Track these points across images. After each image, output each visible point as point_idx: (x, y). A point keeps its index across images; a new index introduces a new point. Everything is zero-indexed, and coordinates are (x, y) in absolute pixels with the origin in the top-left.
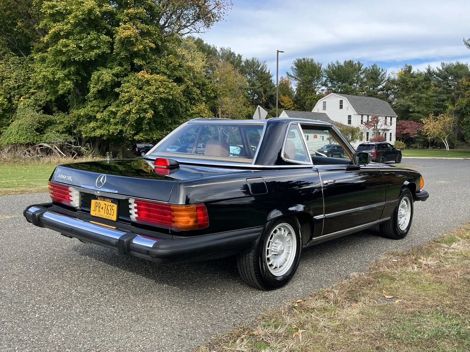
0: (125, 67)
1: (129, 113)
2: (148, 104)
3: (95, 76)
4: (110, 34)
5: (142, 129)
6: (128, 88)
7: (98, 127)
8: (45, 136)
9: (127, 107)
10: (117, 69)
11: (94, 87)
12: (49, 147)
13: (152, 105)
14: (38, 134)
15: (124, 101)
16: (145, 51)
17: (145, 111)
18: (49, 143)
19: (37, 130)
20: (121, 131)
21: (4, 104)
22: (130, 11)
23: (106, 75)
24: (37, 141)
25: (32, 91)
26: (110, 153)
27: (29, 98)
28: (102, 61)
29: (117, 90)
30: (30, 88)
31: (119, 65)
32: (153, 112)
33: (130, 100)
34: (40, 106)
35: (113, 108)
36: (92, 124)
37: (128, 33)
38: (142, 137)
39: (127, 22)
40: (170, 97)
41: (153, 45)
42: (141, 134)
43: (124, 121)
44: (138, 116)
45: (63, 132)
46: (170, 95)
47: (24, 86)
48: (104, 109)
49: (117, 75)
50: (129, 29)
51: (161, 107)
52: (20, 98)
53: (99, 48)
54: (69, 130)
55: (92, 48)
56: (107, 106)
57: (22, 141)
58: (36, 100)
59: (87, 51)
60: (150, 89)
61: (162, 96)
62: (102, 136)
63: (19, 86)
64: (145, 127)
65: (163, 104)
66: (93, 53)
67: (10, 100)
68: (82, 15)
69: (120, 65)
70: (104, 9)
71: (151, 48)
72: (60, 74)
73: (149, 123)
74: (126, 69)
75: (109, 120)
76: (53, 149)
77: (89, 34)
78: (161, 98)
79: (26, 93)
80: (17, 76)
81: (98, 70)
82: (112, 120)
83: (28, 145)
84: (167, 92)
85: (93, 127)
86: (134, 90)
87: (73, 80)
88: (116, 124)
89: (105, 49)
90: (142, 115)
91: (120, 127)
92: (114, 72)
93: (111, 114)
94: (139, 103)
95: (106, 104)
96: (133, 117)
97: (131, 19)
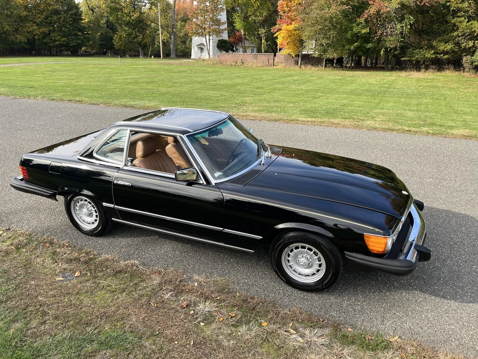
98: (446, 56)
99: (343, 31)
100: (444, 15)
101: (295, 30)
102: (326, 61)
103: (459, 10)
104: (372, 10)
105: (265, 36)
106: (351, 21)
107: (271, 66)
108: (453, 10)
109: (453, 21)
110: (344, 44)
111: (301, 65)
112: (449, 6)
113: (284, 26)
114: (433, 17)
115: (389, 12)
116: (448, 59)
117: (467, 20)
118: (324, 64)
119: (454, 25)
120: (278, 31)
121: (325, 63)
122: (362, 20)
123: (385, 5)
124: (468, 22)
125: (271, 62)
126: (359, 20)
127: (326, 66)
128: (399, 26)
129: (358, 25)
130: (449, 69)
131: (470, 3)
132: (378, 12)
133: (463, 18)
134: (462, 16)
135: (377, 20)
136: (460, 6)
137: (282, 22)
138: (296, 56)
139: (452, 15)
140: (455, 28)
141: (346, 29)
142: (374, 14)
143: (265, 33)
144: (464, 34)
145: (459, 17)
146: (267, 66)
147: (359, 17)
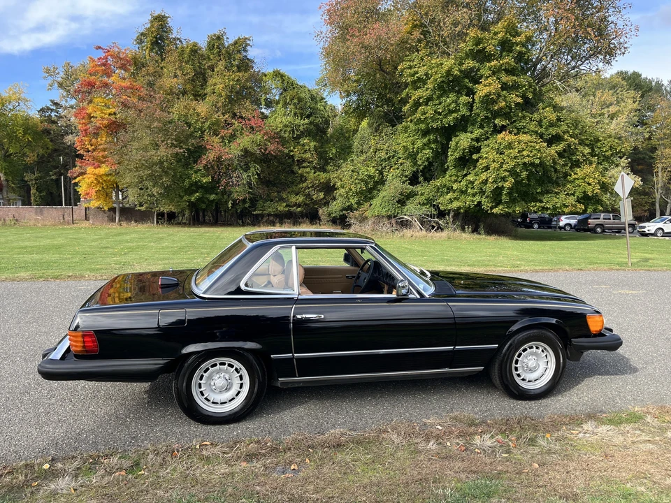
0: (486, 129)
1: (485, 182)
2: (508, 171)
3: (452, 144)
4: (471, 92)
5: (501, 200)
6: (488, 154)
7: (455, 199)
8: (406, 207)
9: (483, 177)
10: (478, 132)
11: (452, 155)
12: (410, 219)
13: (513, 172)
14: (399, 205)
15: (482, 169)
16: (511, 108)
17: (504, 179)
18: (409, 216)
19: (399, 202)
20: (479, 203)
21: (374, 177)
22: (493, 63)
23: (463, 140)
24: (398, 213)
25: (401, 161)
26: (468, 227)
27: (398, 169)
28: (463, 124)
29: (475, 157)
30: (400, 158)
31: (480, 128)
32: (513, 181)
33: (487, 168)
34: (406, 176)
35: (470, 178)
36: (450, 195)
37: (486, 90)
38: (501, 210)
39: (488, 77)
40: (537, 161)
41: (520, 100)
42: (501, 207)
43: (482, 192)
44: (495, 186)
45: (424, 204)
46: (537, 158)
47: (394, 156)
48: (463, 178)
49: (478, 140)
50: (490, 85)
51: (524, 174)
52: (390, 169)
53: (456, 111)
54: (429, 202)
55: (451, 112)
56: (466, 175)
57: (384, 213)
58: (403, 170)
59: (446, 116)
60: (511, 153)
61: (526, 161)
62: (459, 208)
63: (389, 158)
64: (504, 198)
65: (527, 171)
66: (450, 118)
67: (381, 173)
68: (441, 77)
69: (482, 127)
70: (464, 67)
71: (517, 104)
72: (419, 144)
73: (509, 194)
74: (487, 132)
75: (466, 191)
76: (413, 222)
77: (448, 97)
78: (524, 164)
79: (395, 164)
80: (389, 147)
81: (458, 136)
82: (469, 190)
83: (389, 217)
84: (534, 156)
85: (450, 199)
86: (493, 155)
87: (432, 148)
88: (474, 195)
89: (464, 111)
90: (500, 185)
91: (477, 199)
92: (473, 136)
93: (469, 183)
94: (498, 170)
95: (465, 172)
96: (489, 187)
97: (494, 73)
98: (299, 209)
99: (178, 179)
100: (290, 166)
101: (108, 175)
102: (158, 215)
103: (304, 160)
104: (211, 156)
105: (36, 183)
106: (187, 166)
107: (69, 224)
108: (298, 161)
109: (300, 172)
110: (182, 194)
111: (120, 221)
112: (293, 156)
113: (90, 169)
114: (278, 167)
115: (231, 159)
116: (301, 212)
117: (313, 171)
118: (155, 219)
119: (302, 176)
120: (78, 176)
121: (157, 219)
122: (200, 166)
123: (226, 151)
124: (315, 173)
125: (68, 218)
126: (196, 167)
127: (157, 222)
128: (245, 175)
129: (196, 172)
130: (304, 222)
131: (312, 154)
132: (219, 158)
133: (308, 170)
134: (307, 167)
135: (218, 166)
136: (304, 156)
137: (84, 164)
138: (109, 210)
139: (298, 165)
140: (303, 179)
141: (181, 177)
142: (213, 161)
143: (36, 180)
144: (313, 186)
145: (304, 167)
146: (62, 224)
147: (195, 162)
